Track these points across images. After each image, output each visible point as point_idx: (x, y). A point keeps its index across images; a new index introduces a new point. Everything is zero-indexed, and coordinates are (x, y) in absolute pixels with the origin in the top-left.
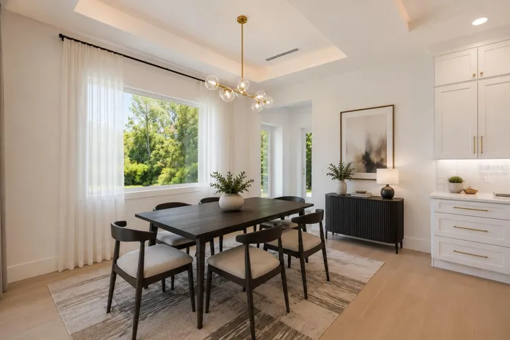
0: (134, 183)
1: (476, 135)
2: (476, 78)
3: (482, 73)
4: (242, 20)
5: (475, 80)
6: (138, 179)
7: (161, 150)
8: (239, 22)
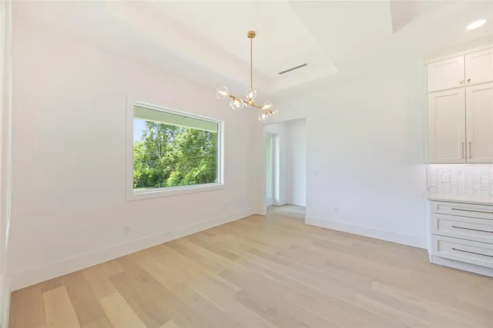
0: (146, 185)
1: (464, 141)
2: (464, 84)
3: (469, 80)
4: (252, 35)
5: (463, 87)
6: (149, 183)
7: (171, 156)
8: (249, 37)
